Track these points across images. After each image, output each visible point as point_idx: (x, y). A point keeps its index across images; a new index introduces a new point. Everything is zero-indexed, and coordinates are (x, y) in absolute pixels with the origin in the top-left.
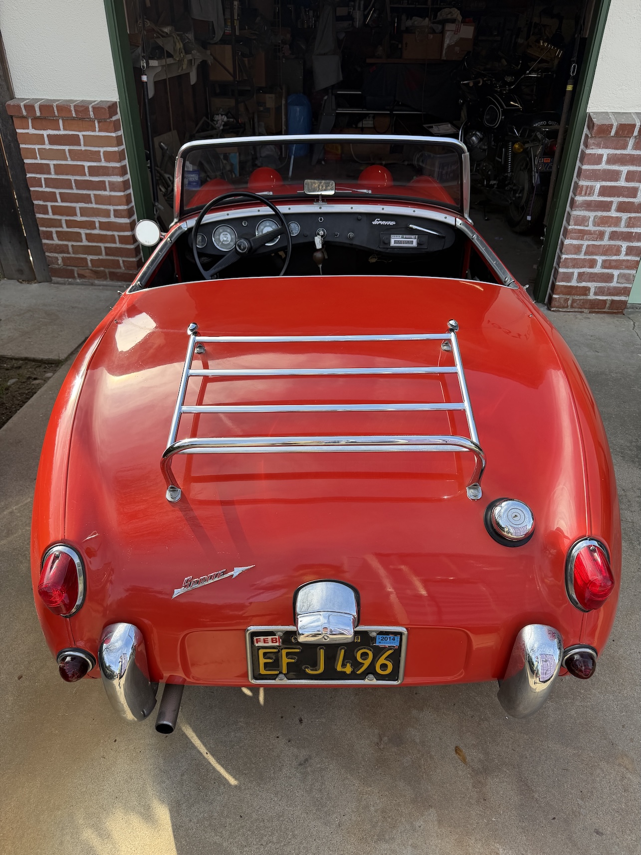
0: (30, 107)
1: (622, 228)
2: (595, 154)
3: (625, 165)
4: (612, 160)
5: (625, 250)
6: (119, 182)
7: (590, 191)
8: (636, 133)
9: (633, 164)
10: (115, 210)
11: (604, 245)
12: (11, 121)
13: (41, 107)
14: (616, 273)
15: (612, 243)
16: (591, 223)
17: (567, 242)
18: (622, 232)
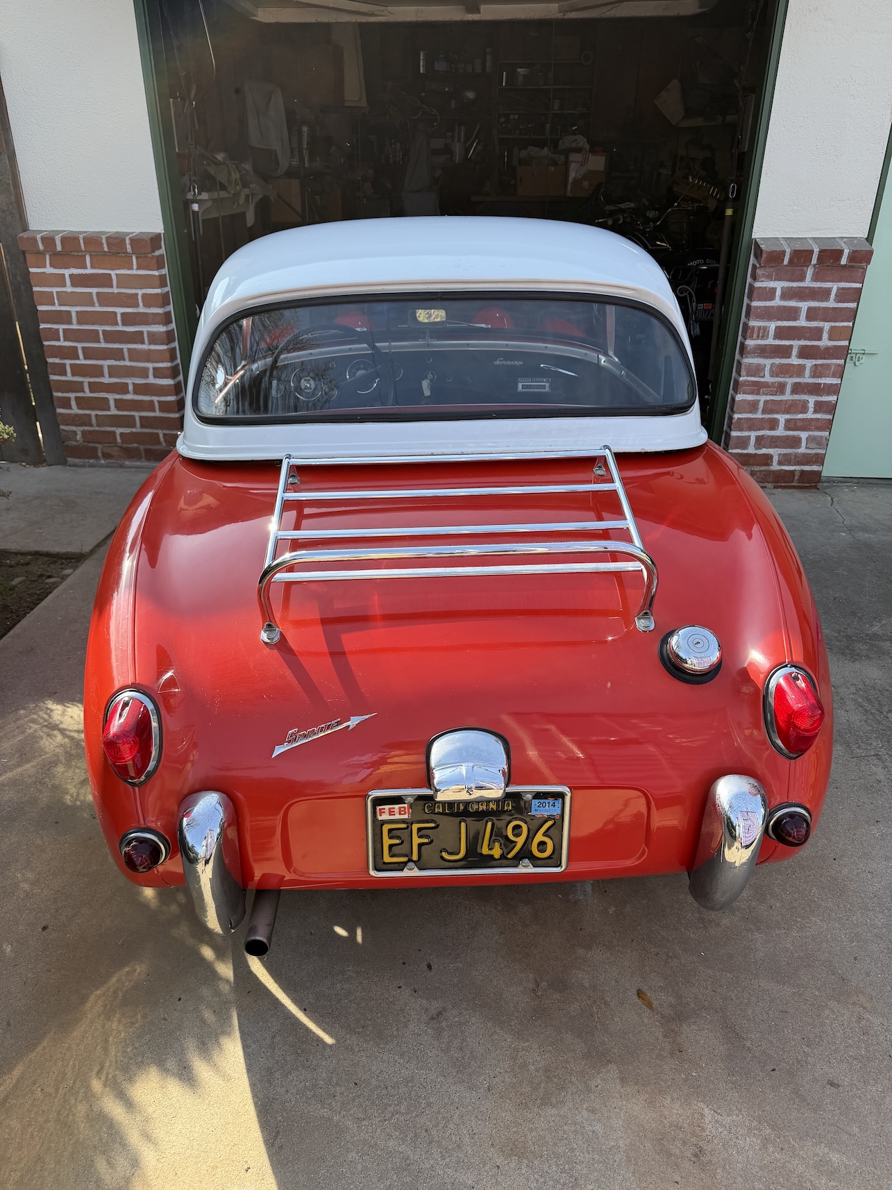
0: (49, 240)
1: (807, 379)
2: (766, 287)
3: (805, 301)
4: (787, 294)
5: (813, 406)
6: (161, 332)
7: (763, 333)
8: (814, 261)
9: (813, 299)
10: (155, 369)
11: (786, 401)
12: (22, 257)
13: (64, 240)
14: (804, 435)
15: (796, 397)
16: (767, 373)
17: (739, 397)
18: (808, 384)
